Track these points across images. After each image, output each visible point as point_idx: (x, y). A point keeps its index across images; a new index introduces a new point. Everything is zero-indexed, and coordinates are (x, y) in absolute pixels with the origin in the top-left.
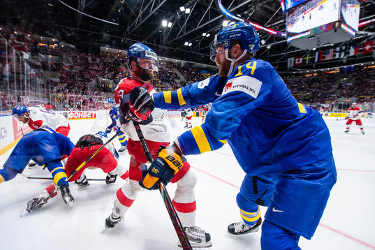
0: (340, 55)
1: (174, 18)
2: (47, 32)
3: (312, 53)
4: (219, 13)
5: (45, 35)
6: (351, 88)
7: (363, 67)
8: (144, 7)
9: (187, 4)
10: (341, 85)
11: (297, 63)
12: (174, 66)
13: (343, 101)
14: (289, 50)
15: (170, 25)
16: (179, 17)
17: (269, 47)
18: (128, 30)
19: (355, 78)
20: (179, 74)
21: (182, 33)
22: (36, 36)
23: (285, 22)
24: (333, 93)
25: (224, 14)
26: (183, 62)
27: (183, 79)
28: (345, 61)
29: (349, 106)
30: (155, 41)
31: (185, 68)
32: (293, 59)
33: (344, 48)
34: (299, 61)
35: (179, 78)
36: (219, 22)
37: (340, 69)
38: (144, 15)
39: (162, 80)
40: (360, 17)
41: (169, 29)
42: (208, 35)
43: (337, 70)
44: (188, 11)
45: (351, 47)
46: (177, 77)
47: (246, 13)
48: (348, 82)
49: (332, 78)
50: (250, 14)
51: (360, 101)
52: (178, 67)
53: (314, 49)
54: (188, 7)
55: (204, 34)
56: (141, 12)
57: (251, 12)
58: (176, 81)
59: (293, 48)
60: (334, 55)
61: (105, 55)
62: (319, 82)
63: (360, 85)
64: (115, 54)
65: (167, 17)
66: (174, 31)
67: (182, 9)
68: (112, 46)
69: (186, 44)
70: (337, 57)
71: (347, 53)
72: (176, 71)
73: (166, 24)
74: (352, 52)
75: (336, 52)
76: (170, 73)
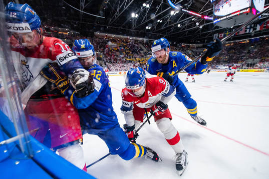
0: (250, 31)
1: (139, 11)
2: (62, 25)
3: (230, 30)
4: (168, 6)
5: (62, 27)
6: (256, 53)
7: (265, 38)
8: (120, 5)
9: (147, 1)
10: (249, 50)
11: (220, 37)
12: (140, 42)
13: (250, 61)
14: (215, 28)
15: (137, 16)
16: (142, 10)
17: (201, 27)
18: (111, 21)
19: (259, 46)
20: (143, 48)
21: (144, 21)
22: (57, 28)
23: (212, 10)
24: (244, 56)
25: (172, 7)
26: (145, 40)
27: (145, 50)
28: (253, 35)
29: (254, 64)
30: (127, 27)
31: (146, 43)
32: (217, 35)
33: (253, 25)
34: (221, 36)
35: (143, 50)
36: (168, 12)
37: (250, 40)
38: (120, 11)
39: (132, 52)
40: (265, 3)
41: (136, 18)
42: (161, 21)
43: (247, 41)
44: (148, 6)
45: (258, 25)
46: (141, 49)
47: (186, 5)
48: (254, 49)
49: (244, 46)
50: (189, 6)
51: (262, 61)
52: (142, 42)
53: (232, 27)
54: (148, 4)
55: (159, 21)
56: (118, 9)
57: (189, 4)
58: (141, 51)
59: (217, 27)
60: (246, 31)
61: (97, 37)
62: (234, 49)
63: (262, 50)
64: (104, 36)
65: (135, 11)
66: (139, 20)
67: (144, 5)
68: (101, 31)
69: (147, 28)
70: (248, 32)
71: (255, 29)
72: (141, 45)
73: (134, 15)
74: (258, 28)
75: (247, 28)
76: (137, 47)
